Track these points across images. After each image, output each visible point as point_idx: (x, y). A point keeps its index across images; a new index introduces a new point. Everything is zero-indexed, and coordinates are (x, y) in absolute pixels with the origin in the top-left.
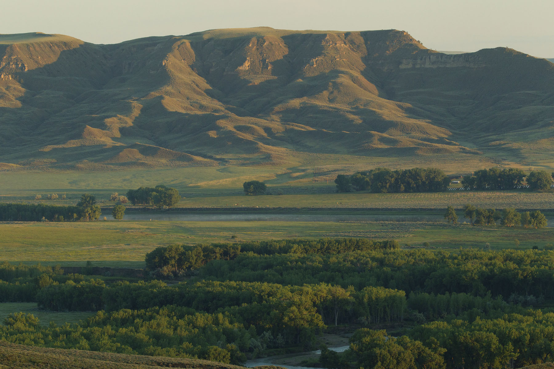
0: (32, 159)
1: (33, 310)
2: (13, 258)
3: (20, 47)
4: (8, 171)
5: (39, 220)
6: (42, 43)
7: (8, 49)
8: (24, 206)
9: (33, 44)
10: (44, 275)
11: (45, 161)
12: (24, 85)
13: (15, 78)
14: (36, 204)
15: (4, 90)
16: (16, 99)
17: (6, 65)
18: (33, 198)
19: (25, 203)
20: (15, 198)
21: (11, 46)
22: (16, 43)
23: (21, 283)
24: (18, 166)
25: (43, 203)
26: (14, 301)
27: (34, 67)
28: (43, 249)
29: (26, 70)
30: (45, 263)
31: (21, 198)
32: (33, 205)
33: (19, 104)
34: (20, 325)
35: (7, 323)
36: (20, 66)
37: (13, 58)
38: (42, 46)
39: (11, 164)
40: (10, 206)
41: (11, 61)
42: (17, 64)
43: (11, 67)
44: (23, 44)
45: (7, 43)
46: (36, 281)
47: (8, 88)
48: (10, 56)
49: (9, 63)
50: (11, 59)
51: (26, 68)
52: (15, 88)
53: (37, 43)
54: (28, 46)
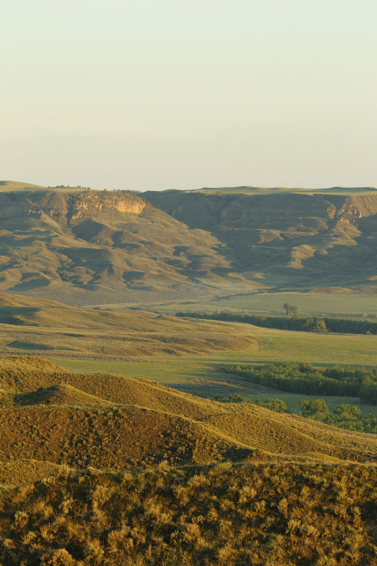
0: (361, 285)
1: (356, 403)
2: (343, 362)
3: (356, 198)
4: (342, 294)
5: (365, 333)
6: (374, 196)
7: (347, 199)
8: (353, 321)
9: (366, 196)
10: (366, 376)
11: (372, 287)
12: (359, 228)
13: (351, 222)
14: (363, 321)
15: (343, 231)
16: (352, 238)
17: (345, 211)
18: (361, 316)
19: (354, 319)
20: (347, 315)
21: (349, 197)
22: (353, 195)
23: (348, 382)
24: (350, 290)
25: (368, 320)
26: (343, 395)
27: (367, 215)
28: (367, 356)
29: (360, 217)
30: (367, 367)
31: (351, 315)
32: (361, 321)
33: (354, 243)
34: (346, 415)
35: (336, 412)
36: (356, 213)
37: (351, 206)
38: (374, 198)
39: (345, 289)
40: (342, 321)
41: (349, 208)
42: (353, 212)
43: (348, 213)
44: (359, 196)
45: (347, 195)
46: (360, 381)
47: (345, 229)
48: (348, 205)
49: (347, 210)
50: (349, 207)
51: (361, 214)
52: (351, 230)
53: (370, 196)
54: (362, 197)
